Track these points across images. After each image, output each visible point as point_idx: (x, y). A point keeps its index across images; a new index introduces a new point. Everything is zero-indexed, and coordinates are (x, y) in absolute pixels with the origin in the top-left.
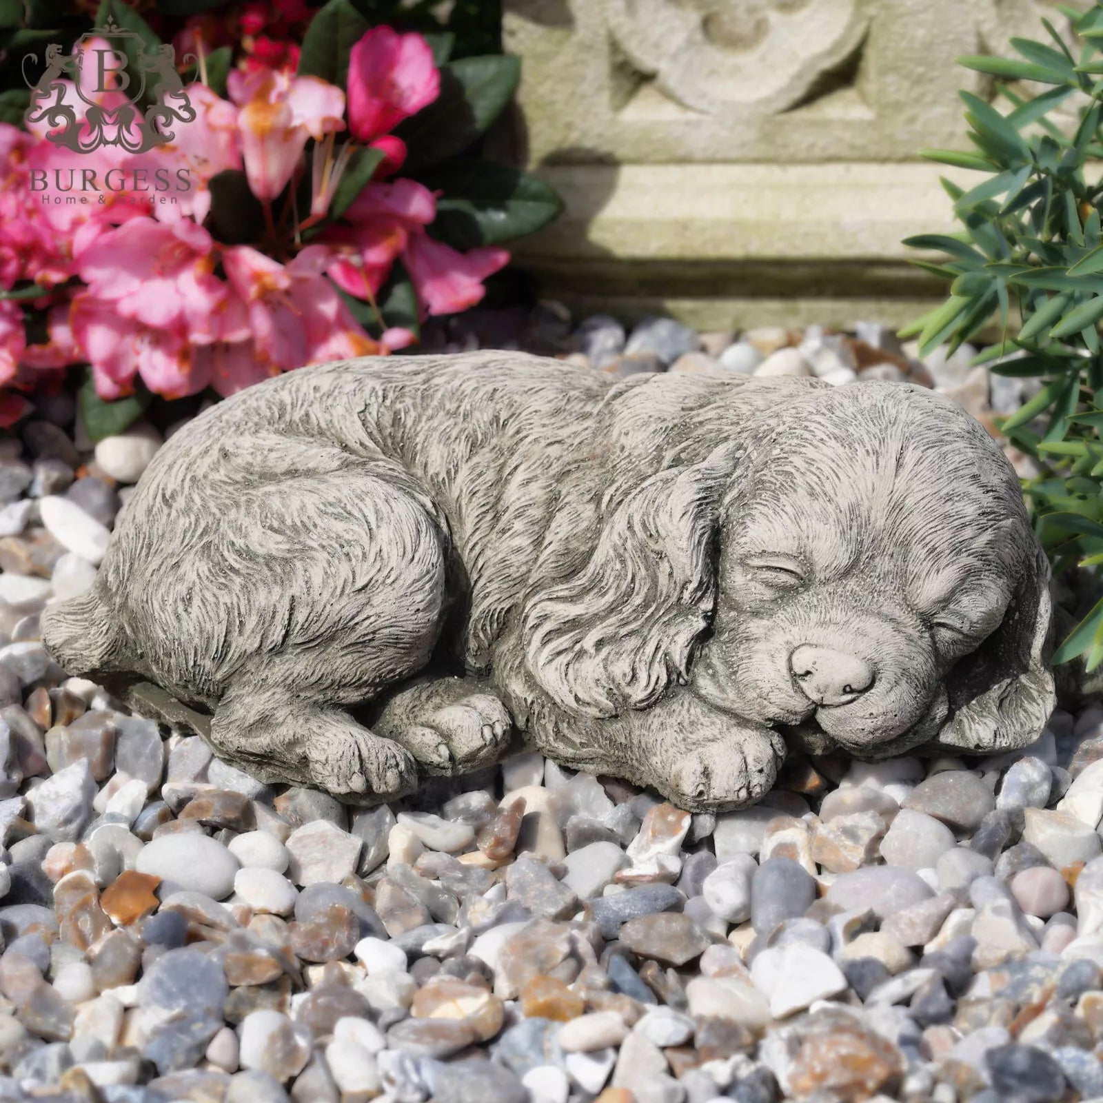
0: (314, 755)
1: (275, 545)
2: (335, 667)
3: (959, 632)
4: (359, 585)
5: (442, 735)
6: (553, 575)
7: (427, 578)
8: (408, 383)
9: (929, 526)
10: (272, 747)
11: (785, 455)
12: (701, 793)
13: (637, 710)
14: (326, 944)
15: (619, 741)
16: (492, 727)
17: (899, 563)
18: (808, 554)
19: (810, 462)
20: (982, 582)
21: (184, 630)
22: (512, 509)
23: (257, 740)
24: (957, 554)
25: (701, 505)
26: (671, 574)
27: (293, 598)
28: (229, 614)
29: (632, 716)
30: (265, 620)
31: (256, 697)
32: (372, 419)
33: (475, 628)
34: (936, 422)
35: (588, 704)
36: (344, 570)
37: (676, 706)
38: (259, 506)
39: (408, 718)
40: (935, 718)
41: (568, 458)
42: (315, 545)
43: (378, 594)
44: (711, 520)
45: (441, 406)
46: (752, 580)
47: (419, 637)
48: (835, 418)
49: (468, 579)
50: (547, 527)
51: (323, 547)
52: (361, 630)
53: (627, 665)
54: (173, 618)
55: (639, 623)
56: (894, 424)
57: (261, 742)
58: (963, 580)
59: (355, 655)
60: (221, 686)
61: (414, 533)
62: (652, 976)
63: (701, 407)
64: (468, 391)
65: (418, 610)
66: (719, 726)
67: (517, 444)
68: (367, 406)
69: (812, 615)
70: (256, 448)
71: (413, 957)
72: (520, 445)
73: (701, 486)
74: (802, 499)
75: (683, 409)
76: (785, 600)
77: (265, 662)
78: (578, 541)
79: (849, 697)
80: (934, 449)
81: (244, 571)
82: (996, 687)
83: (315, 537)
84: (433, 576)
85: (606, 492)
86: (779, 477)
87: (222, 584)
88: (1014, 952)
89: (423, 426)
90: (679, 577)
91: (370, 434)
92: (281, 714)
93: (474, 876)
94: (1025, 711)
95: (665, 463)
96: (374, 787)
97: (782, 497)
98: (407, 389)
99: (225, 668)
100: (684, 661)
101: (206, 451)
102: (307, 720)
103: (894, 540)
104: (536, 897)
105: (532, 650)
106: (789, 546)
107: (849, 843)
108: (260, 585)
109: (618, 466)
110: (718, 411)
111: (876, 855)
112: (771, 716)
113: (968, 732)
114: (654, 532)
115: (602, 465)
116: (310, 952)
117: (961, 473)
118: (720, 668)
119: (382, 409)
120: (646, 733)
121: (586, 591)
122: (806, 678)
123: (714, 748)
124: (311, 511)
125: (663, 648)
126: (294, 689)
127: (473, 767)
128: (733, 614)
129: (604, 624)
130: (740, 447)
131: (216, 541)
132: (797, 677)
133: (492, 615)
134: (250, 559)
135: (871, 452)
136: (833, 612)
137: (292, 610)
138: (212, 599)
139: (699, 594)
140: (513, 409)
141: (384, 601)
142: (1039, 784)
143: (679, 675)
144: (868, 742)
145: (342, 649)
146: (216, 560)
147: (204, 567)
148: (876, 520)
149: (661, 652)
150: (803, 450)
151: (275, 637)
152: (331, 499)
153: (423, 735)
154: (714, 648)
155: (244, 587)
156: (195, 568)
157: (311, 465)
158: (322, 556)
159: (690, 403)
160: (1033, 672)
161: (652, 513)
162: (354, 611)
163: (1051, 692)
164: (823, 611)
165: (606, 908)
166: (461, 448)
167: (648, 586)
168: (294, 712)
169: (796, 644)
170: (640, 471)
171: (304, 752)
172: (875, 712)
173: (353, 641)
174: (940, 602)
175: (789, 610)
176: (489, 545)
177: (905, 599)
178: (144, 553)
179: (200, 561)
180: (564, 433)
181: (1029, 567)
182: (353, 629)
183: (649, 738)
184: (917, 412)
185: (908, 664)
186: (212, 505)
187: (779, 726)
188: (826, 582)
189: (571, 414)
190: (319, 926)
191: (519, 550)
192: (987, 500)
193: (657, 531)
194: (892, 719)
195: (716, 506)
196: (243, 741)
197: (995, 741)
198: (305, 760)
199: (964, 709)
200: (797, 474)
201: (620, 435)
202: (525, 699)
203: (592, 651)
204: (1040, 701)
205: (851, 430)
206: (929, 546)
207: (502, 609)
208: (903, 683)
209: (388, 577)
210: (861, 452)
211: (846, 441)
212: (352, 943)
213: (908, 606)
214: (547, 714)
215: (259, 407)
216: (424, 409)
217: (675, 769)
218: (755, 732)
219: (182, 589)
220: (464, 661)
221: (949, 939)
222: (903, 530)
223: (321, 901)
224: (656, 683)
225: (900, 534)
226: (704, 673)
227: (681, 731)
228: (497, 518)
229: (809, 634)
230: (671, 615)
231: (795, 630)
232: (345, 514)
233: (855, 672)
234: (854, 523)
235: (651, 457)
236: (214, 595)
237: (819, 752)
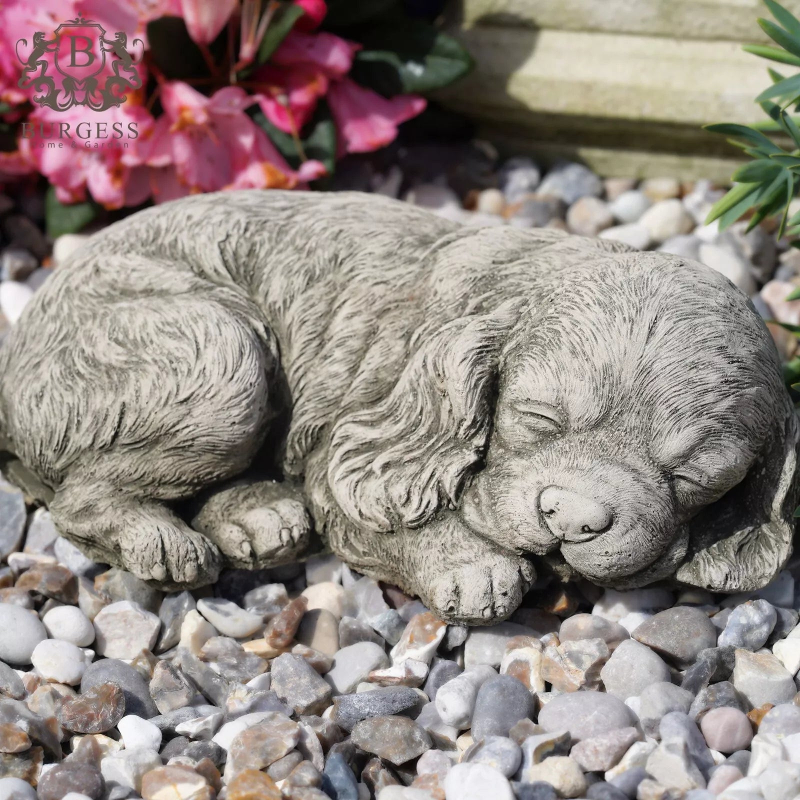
0: (124, 544)
1: (114, 355)
2: (156, 467)
3: (698, 484)
4: (182, 397)
5: (247, 533)
6: (362, 400)
7: (244, 395)
8: (272, 218)
9: (673, 390)
10: (93, 533)
11: (557, 315)
12: (452, 609)
13: (410, 528)
14: (91, 718)
15: (393, 555)
16: (290, 530)
17: (644, 420)
18: (564, 406)
19: (575, 323)
20: (722, 442)
21: (34, 422)
22: (335, 338)
23: (81, 525)
24: (698, 416)
25: (481, 352)
26: (450, 411)
27: (124, 404)
28: (70, 413)
29: (406, 533)
30: (100, 420)
31: (84, 488)
32: (230, 248)
33: (293, 441)
34: (695, 296)
35: (370, 519)
36: (170, 383)
37: (442, 529)
38: (111, 320)
39: (223, 515)
40: (672, 559)
41: (391, 297)
42: (149, 359)
43: (198, 406)
44: (489, 366)
45: (293, 241)
46: (518, 423)
47: (236, 446)
48: (604, 285)
49: (291, 397)
50: (362, 358)
51: (155, 361)
52: (181, 436)
53: (404, 488)
54: (27, 410)
55: (421, 451)
56: (654, 296)
57: (85, 527)
58: (702, 440)
59: (176, 458)
60: (60, 474)
61: (237, 354)
62: (373, 772)
63: (511, 261)
64: (317, 231)
65: (234, 423)
66: (475, 550)
67: (349, 281)
68: (228, 236)
69: (563, 460)
70: (123, 267)
71: (168, 735)
72: (351, 282)
73: (484, 336)
74: (564, 354)
75: (494, 262)
76: (544, 444)
77: (96, 457)
78: (387, 372)
79: (588, 536)
80: (686, 321)
81: (87, 376)
82: (739, 533)
83: (150, 352)
84: (251, 394)
85: (416, 332)
86: (549, 334)
87: (69, 386)
88: (675, 789)
89: (273, 258)
90: (457, 414)
91: (225, 263)
92: (102, 505)
93: (248, 663)
94: (761, 557)
95: (468, 310)
96: (174, 577)
97: (549, 352)
98: (268, 224)
99: (63, 460)
100: (454, 489)
101: (84, 265)
102: (124, 512)
103: (641, 399)
104: (292, 689)
105: (332, 465)
106: (548, 396)
107: (573, 666)
108: (98, 390)
109: (430, 308)
110: (523, 267)
111: (598, 679)
112: (520, 546)
113: (702, 572)
114: (441, 373)
115: (418, 306)
116: (75, 724)
117: (709, 344)
118: (484, 498)
119: (242, 240)
120: (415, 549)
121: (384, 417)
122: (551, 516)
123: (467, 570)
124: (151, 329)
125: (436, 476)
126: (118, 483)
127: (272, 563)
128: (501, 451)
129: (392, 449)
130: (525, 303)
131: (71, 348)
132: (543, 515)
133: (308, 430)
134: (95, 366)
135: (627, 319)
136: (580, 459)
137: (122, 414)
138: (58, 399)
139: (473, 431)
140: (352, 250)
141: (203, 413)
142: (759, 626)
143: (449, 501)
144: (605, 577)
145: (164, 451)
146: (68, 364)
147: (57, 369)
148: (626, 381)
149: (434, 479)
150: (571, 312)
151: (105, 437)
152: (170, 320)
153: (231, 532)
154: (482, 479)
155: (85, 390)
156: (51, 369)
157: (165, 286)
158: (153, 369)
159: (501, 257)
160: (774, 523)
161: (442, 355)
162: (175, 420)
163: (787, 543)
164: (572, 457)
165: (350, 705)
166: (299, 281)
167: (432, 419)
168: (114, 504)
169: (545, 485)
170: (446, 315)
171: (117, 540)
172: (610, 552)
173: (174, 446)
174: (680, 457)
175: (544, 453)
176: (312, 369)
177: (648, 452)
178: (18, 351)
179: (56, 362)
180: (389, 275)
181: (778, 429)
182: (174, 434)
183: (418, 555)
184: (678, 286)
185: (645, 510)
186: (76, 314)
187: (528, 555)
188: (578, 431)
189: (400, 258)
190: (89, 701)
191: (336, 375)
192: (732, 370)
193: (444, 372)
194: (625, 558)
195: (496, 354)
196: (70, 525)
197: (725, 583)
198: (117, 548)
199: (704, 552)
200: (563, 333)
201: (435, 281)
202: (323, 508)
203: (378, 472)
204: (775, 550)
205: (614, 298)
206: (672, 407)
207: (317, 426)
208: (639, 527)
209: (208, 392)
210: (619, 318)
211: (608, 307)
212: (116, 718)
213: (651, 458)
214: (339, 523)
215: (139, 230)
216: (277, 243)
217: (432, 584)
218: (506, 558)
219: (37, 386)
220: (282, 469)
221: (628, 768)
222: (649, 391)
223: (101, 676)
224: (427, 506)
225: (647, 395)
226: (470, 501)
227: (443, 551)
228: (321, 345)
229: (557, 477)
230: (448, 447)
231: (546, 472)
232: (179, 334)
233: (593, 514)
234: (607, 382)
235: (457, 303)
236: (61, 395)
237: (566, 580)
